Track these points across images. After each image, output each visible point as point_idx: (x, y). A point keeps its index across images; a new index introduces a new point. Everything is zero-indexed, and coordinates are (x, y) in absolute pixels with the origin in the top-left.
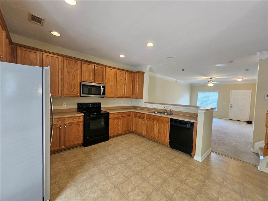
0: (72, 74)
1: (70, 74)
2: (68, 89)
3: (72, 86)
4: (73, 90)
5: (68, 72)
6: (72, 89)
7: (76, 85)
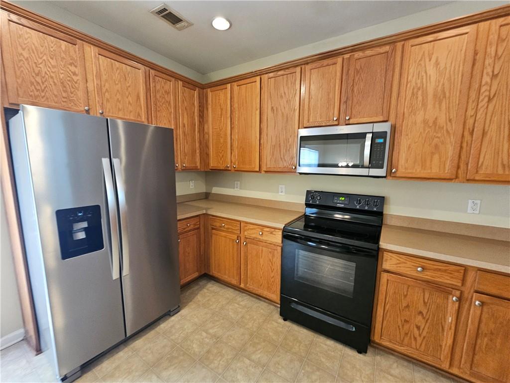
0: (283, 114)
1: (277, 114)
2: (273, 154)
3: (282, 144)
4: (282, 156)
5: (274, 110)
6: (280, 155)
7: (290, 140)
